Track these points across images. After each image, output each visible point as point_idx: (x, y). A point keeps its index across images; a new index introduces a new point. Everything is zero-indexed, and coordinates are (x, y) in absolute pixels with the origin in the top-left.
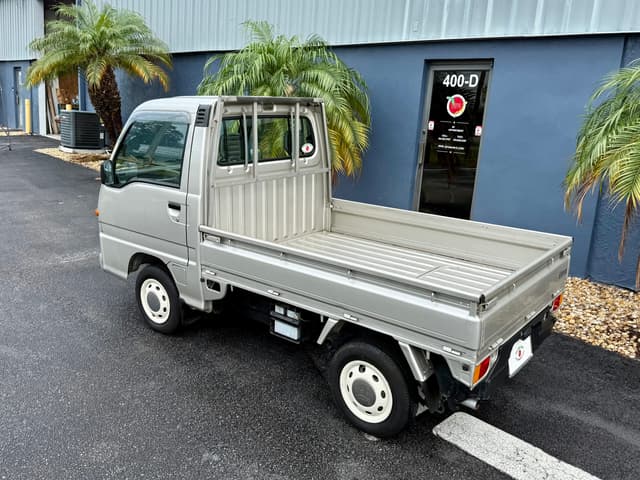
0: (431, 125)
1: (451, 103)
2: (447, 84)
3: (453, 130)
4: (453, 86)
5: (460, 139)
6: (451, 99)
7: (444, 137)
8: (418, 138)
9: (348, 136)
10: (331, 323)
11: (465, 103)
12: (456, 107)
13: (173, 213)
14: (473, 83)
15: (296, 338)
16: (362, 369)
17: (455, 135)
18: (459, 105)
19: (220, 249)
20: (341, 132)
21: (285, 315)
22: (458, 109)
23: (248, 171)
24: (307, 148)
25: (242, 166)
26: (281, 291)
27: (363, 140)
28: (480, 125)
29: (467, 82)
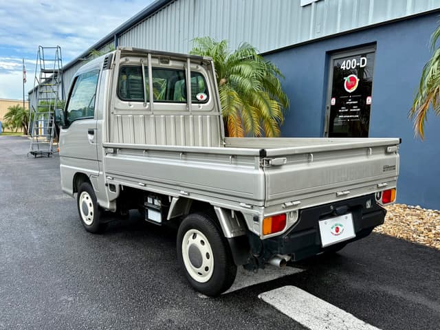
0: (333, 102)
1: (347, 82)
2: (344, 68)
3: (350, 102)
4: (348, 68)
5: (356, 109)
6: (347, 79)
7: (343, 109)
8: (323, 112)
9: (265, 110)
10: (175, 200)
11: (358, 80)
12: (351, 85)
13: (90, 137)
14: (363, 64)
15: (160, 221)
16: (195, 236)
17: (351, 106)
18: (353, 82)
19: (115, 158)
20: (259, 108)
21: (153, 204)
22: (353, 86)
23: (147, 107)
24: (202, 97)
25: (142, 103)
26: (146, 182)
27: (276, 113)
28: (370, 95)
29: (358, 64)
